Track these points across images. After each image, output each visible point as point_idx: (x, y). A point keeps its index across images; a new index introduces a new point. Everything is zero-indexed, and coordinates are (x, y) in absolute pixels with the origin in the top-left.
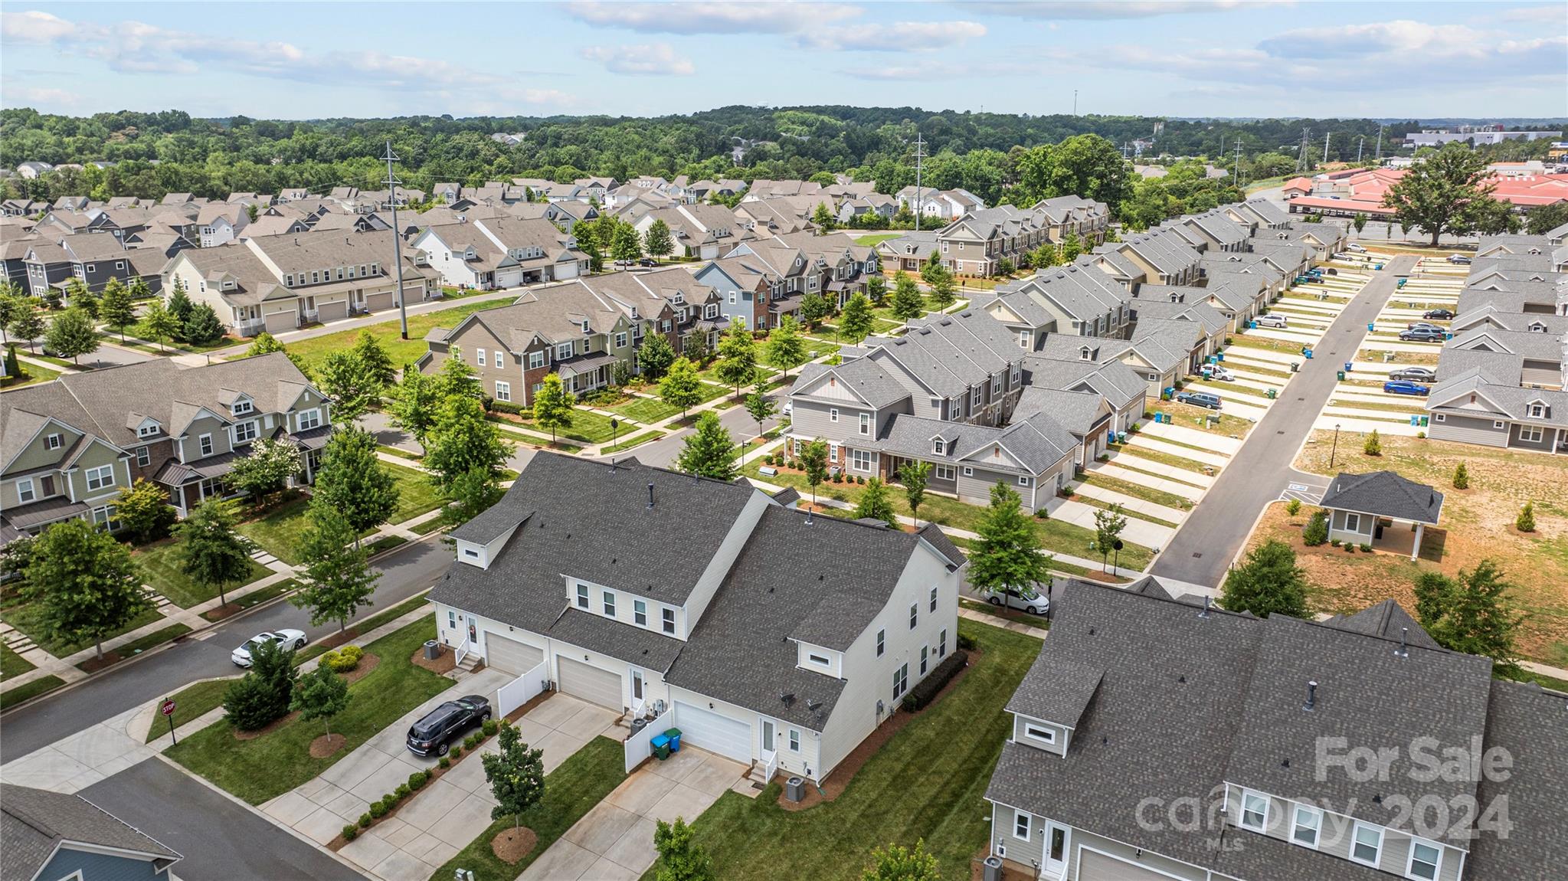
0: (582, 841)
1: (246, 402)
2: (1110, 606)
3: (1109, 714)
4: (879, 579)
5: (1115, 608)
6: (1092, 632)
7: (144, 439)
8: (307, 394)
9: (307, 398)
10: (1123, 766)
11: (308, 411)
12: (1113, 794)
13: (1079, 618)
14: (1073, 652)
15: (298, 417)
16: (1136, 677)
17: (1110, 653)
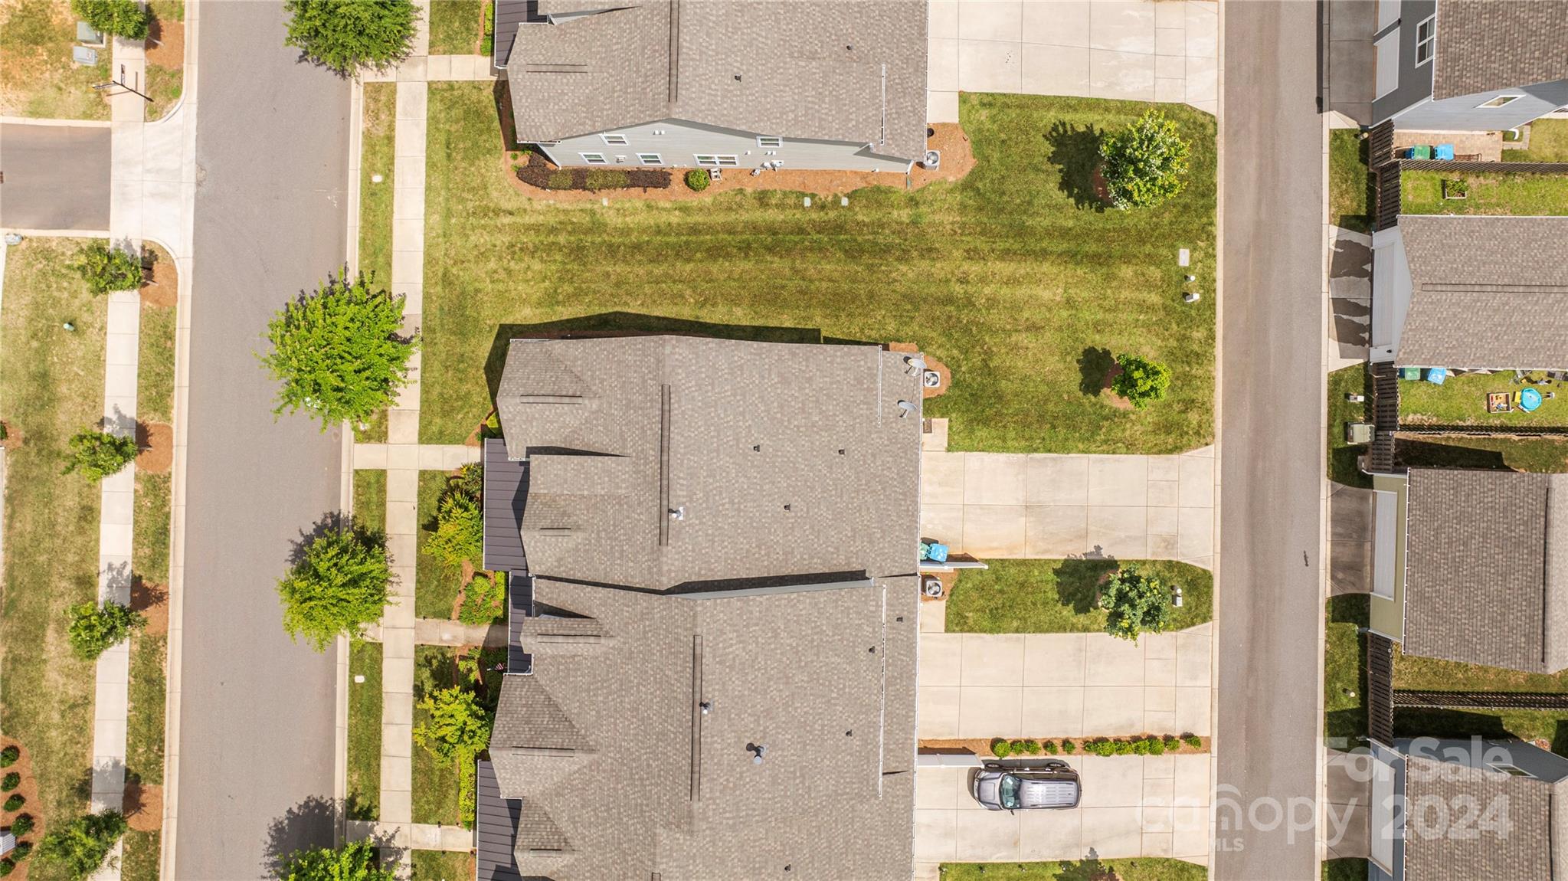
0: (1080, 537)
2: (700, 60)
3: (822, 47)
4: (741, 368)
5: (701, 53)
6: (738, 78)
10: (866, 26)
12: (892, 35)
13: (724, 96)
14: (766, 97)
16: (777, 21)
17: (757, 54)
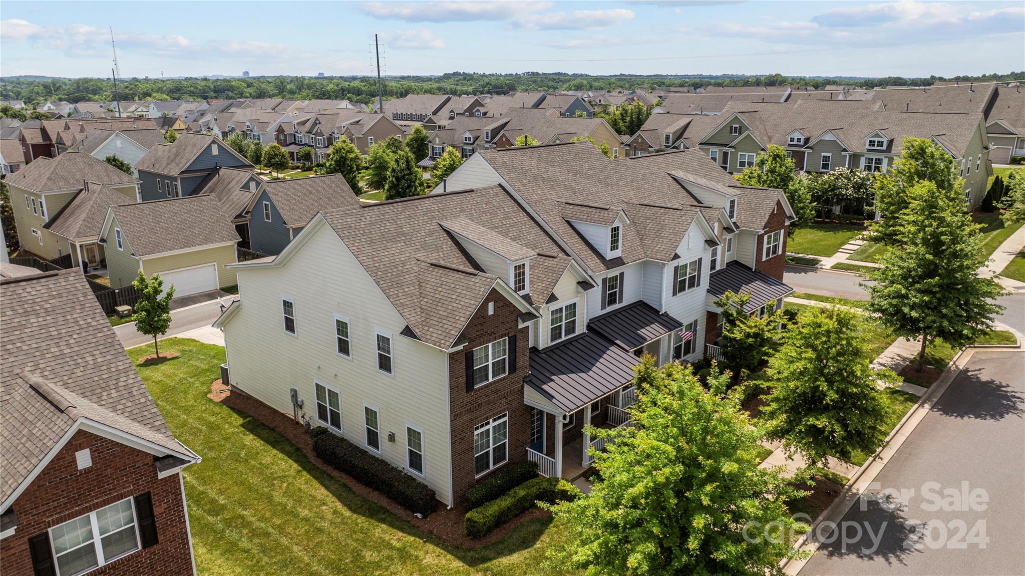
1: (880, 140)
7: (791, 145)
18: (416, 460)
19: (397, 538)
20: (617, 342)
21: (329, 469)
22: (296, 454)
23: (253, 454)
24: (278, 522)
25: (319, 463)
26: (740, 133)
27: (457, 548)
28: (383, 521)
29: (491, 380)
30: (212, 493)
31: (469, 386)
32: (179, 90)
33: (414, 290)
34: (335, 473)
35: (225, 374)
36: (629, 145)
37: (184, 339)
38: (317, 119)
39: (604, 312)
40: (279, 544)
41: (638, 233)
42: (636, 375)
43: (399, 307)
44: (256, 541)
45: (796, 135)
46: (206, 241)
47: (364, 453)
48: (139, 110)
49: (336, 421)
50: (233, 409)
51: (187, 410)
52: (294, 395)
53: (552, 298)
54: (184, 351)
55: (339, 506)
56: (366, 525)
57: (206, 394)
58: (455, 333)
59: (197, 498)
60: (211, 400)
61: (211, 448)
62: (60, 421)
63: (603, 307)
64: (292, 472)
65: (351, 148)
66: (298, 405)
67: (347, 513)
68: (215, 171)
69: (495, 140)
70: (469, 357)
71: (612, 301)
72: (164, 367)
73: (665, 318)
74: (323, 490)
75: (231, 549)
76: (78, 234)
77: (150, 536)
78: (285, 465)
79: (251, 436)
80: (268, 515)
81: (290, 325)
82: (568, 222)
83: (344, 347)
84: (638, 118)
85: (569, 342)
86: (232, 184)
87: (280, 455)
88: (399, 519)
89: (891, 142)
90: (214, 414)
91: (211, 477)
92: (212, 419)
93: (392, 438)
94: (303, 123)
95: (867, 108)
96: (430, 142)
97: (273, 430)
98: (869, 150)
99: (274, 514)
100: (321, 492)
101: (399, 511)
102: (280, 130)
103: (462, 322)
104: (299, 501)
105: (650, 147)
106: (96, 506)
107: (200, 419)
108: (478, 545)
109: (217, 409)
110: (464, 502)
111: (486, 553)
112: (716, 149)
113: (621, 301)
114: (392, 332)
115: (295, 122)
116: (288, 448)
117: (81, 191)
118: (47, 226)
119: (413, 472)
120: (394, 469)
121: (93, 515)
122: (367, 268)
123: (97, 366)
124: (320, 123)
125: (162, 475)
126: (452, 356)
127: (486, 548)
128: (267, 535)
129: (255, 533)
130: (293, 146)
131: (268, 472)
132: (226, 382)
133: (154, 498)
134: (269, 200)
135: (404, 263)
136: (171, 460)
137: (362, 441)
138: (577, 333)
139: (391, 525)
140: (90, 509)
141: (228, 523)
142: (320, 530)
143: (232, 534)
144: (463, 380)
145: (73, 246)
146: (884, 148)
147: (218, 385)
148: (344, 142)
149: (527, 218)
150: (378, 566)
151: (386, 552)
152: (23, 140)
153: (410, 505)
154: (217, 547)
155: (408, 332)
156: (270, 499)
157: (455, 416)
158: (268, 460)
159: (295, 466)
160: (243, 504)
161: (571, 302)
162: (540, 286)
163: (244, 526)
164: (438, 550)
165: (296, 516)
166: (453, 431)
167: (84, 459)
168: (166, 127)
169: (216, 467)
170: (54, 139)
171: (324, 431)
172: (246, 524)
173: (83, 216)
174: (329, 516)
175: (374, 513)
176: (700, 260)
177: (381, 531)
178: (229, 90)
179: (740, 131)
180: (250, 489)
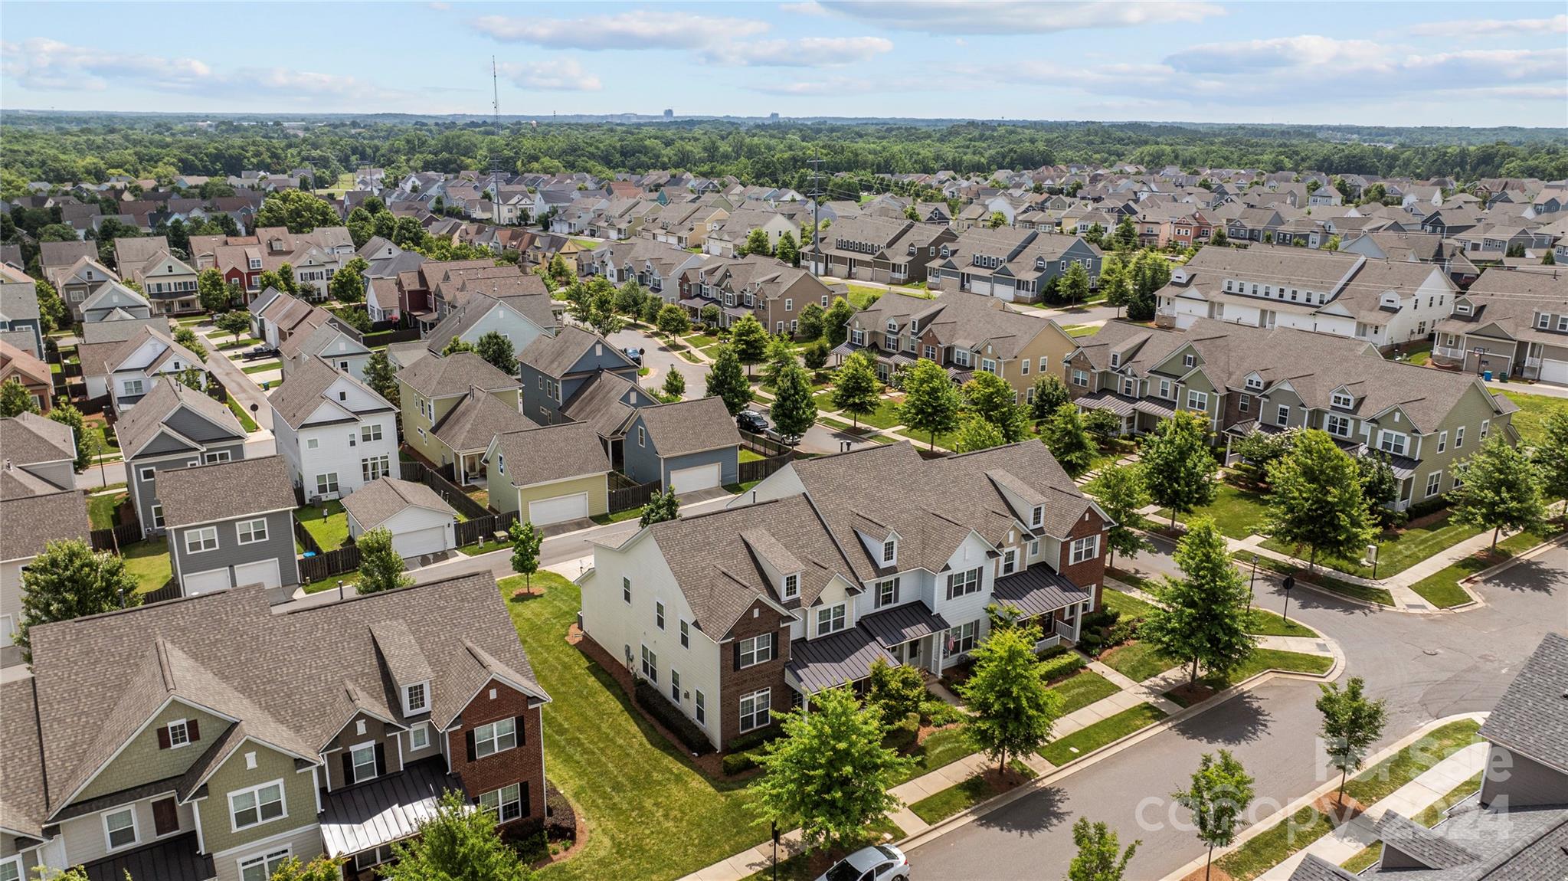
1: (1347, 397)
7: (1247, 388)
8: (1398, 415)
9: (1397, 419)
11: (1395, 433)
15: (1381, 434)
18: (700, 715)
19: (677, 767)
20: (879, 638)
21: (644, 712)
22: (623, 698)
23: (592, 693)
24: (602, 746)
25: (637, 707)
26: (1194, 366)
27: (714, 779)
28: (671, 755)
29: (755, 663)
30: (560, 719)
31: (736, 667)
32: (575, 150)
33: (706, 592)
34: (647, 716)
35: (580, 620)
36: (1070, 362)
37: (552, 574)
38: (727, 271)
39: (878, 610)
40: (600, 761)
41: (923, 542)
42: (871, 670)
43: (693, 606)
44: (586, 757)
45: (1256, 378)
46: (581, 470)
47: (669, 703)
48: (523, 202)
49: (654, 676)
50: (582, 653)
51: (548, 649)
52: (628, 650)
53: (819, 602)
54: (550, 588)
55: (644, 740)
56: (659, 756)
57: (564, 636)
58: (725, 631)
59: (550, 721)
60: (567, 643)
61: (563, 684)
62: (484, 673)
63: (877, 605)
64: (618, 711)
65: (756, 327)
66: (630, 659)
67: (649, 746)
68: (596, 374)
69: (921, 335)
70: (736, 647)
71: (887, 599)
72: (533, 604)
73: (936, 620)
74: (636, 727)
75: (568, 759)
76: (463, 446)
77: (521, 741)
78: (614, 705)
79: (593, 678)
80: (596, 740)
81: (627, 597)
82: (856, 533)
83: (661, 623)
84: (1153, 277)
85: (837, 635)
86: (613, 393)
87: (611, 697)
88: (682, 755)
89: (1360, 402)
90: (568, 655)
91: (561, 707)
92: (567, 660)
93: (687, 696)
94: (711, 272)
95: (1352, 350)
96: (849, 324)
97: (610, 675)
98: (1334, 408)
99: (600, 740)
100: (634, 728)
101: (684, 749)
102: (684, 279)
103: (730, 624)
104: (618, 733)
105: (1093, 368)
106: (497, 720)
107: (558, 659)
108: (730, 780)
109: (571, 651)
110: (727, 750)
111: (732, 785)
112: (1167, 380)
113: (896, 600)
114: (689, 621)
115: (703, 270)
116: (618, 691)
117: (466, 395)
118: (434, 430)
119: (698, 722)
120: (687, 719)
121: (495, 724)
122: (675, 573)
123: (499, 637)
124: (730, 276)
125: (531, 707)
126: (722, 646)
127: (734, 782)
128: (593, 753)
129: (585, 751)
130: (698, 299)
131: (601, 708)
132: (580, 628)
133: (525, 719)
134: (644, 426)
135: (703, 569)
136: (536, 699)
137: (669, 694)
138: (845, 628)
139: (676, 758)
140: (494, 721)
141: (569, 742)
142: (628, 755)
143: (570, 750)
144: (731, 663)
145: (457, 457)
146: (1351, 407)
147: (574, 629)
148: (749, 320)
149: (820, 527)
150: (659, 783)
151: (667, 775)
152: (399, 284)
153: (691, 747)
154: (559, 757)
155: (696, 624)
156: (599, 728)
157: (724, 688)
158: (602, 699)
159: (620, 706)
160: (579, 729)
161: (840, 604)
162: (810, 591)
163: (579, 746)
164: (701, 779)
165: (614, 743)
166: (722, 698)
167: (493, 694)
168: (554, 249)
169: (565, 700)
170: (432, 288)
171: (644, 682)
172: (580, 744)
173: (468, 426)
174: (637, 746)
175: (667, 748)
176: (981, 569)
177: (668, 761)
178: (641, 152)
179: (1195, 362)
180: (586, 719)
